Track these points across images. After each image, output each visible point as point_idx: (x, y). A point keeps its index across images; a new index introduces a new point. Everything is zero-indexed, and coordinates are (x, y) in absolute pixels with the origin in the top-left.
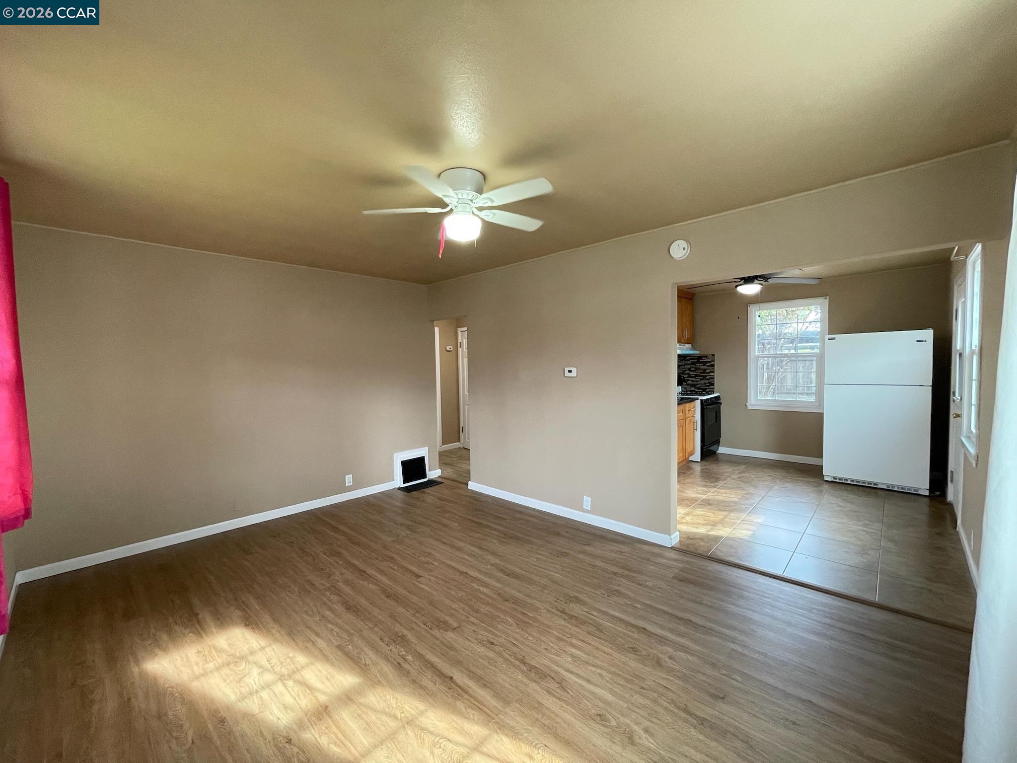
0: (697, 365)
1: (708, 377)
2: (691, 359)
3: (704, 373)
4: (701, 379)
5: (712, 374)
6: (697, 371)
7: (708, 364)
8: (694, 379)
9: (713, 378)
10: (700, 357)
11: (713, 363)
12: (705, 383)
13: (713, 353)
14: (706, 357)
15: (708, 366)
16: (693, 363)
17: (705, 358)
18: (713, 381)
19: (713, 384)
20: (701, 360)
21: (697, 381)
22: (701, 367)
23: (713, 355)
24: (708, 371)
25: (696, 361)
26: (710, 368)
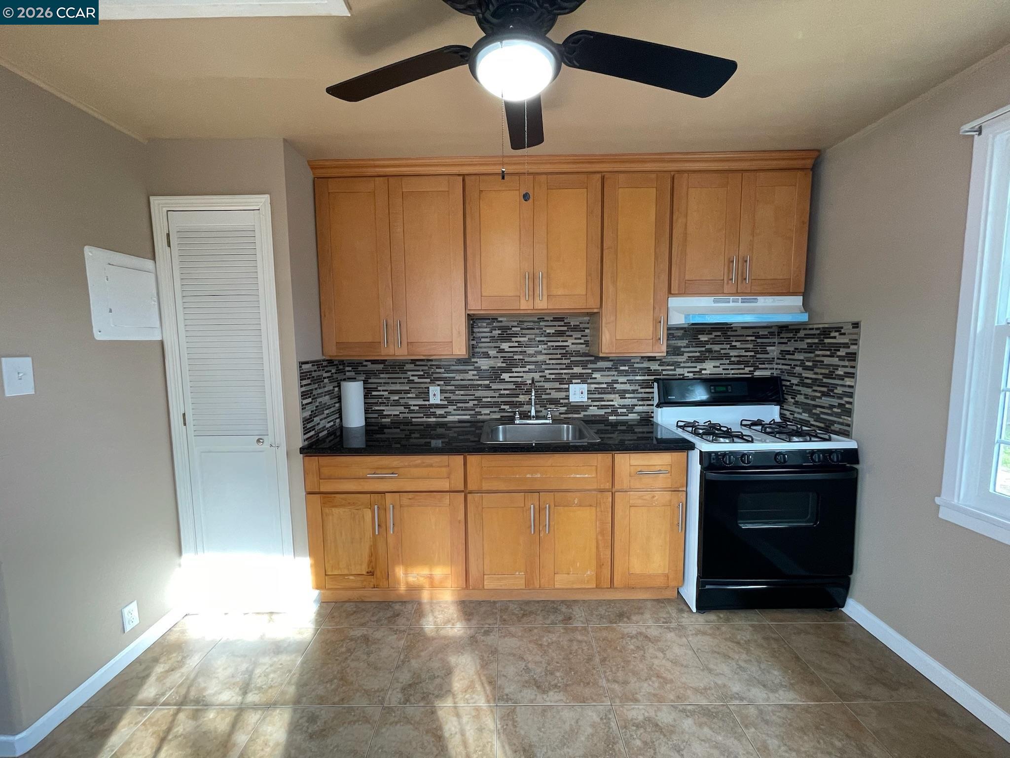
0: (818, 353)
1: (839, 390)
2: (807, 336)
3: (829, 376)
4: (824, 394)
5: (848, 381)
6: (816, 370)
7: (842, 352)
8: (809, 391)
9: (851, 395)
10: (826, 332)
11: (853, 348)
12: (832, 407)
13: (855, 320)
14: (838, 329)
15: (841, 358)
16: (810, 349)
17: (837, 334)
18: (850, 403)
19: (849, 413)
20: (827, 341)
21: (814, 398)
22: (827, 361)
23: (856, 325)
24: (840, 372)
25: (816, 341)
26: (847, 363)
